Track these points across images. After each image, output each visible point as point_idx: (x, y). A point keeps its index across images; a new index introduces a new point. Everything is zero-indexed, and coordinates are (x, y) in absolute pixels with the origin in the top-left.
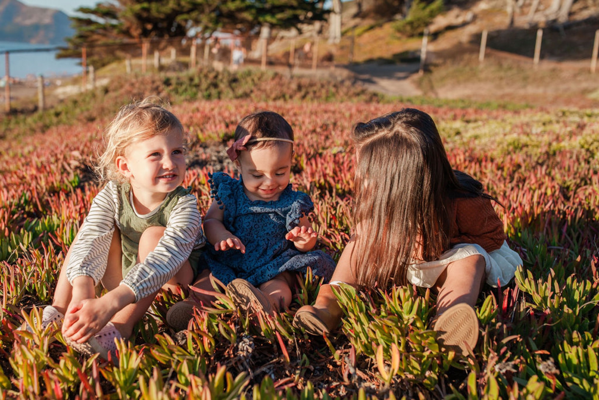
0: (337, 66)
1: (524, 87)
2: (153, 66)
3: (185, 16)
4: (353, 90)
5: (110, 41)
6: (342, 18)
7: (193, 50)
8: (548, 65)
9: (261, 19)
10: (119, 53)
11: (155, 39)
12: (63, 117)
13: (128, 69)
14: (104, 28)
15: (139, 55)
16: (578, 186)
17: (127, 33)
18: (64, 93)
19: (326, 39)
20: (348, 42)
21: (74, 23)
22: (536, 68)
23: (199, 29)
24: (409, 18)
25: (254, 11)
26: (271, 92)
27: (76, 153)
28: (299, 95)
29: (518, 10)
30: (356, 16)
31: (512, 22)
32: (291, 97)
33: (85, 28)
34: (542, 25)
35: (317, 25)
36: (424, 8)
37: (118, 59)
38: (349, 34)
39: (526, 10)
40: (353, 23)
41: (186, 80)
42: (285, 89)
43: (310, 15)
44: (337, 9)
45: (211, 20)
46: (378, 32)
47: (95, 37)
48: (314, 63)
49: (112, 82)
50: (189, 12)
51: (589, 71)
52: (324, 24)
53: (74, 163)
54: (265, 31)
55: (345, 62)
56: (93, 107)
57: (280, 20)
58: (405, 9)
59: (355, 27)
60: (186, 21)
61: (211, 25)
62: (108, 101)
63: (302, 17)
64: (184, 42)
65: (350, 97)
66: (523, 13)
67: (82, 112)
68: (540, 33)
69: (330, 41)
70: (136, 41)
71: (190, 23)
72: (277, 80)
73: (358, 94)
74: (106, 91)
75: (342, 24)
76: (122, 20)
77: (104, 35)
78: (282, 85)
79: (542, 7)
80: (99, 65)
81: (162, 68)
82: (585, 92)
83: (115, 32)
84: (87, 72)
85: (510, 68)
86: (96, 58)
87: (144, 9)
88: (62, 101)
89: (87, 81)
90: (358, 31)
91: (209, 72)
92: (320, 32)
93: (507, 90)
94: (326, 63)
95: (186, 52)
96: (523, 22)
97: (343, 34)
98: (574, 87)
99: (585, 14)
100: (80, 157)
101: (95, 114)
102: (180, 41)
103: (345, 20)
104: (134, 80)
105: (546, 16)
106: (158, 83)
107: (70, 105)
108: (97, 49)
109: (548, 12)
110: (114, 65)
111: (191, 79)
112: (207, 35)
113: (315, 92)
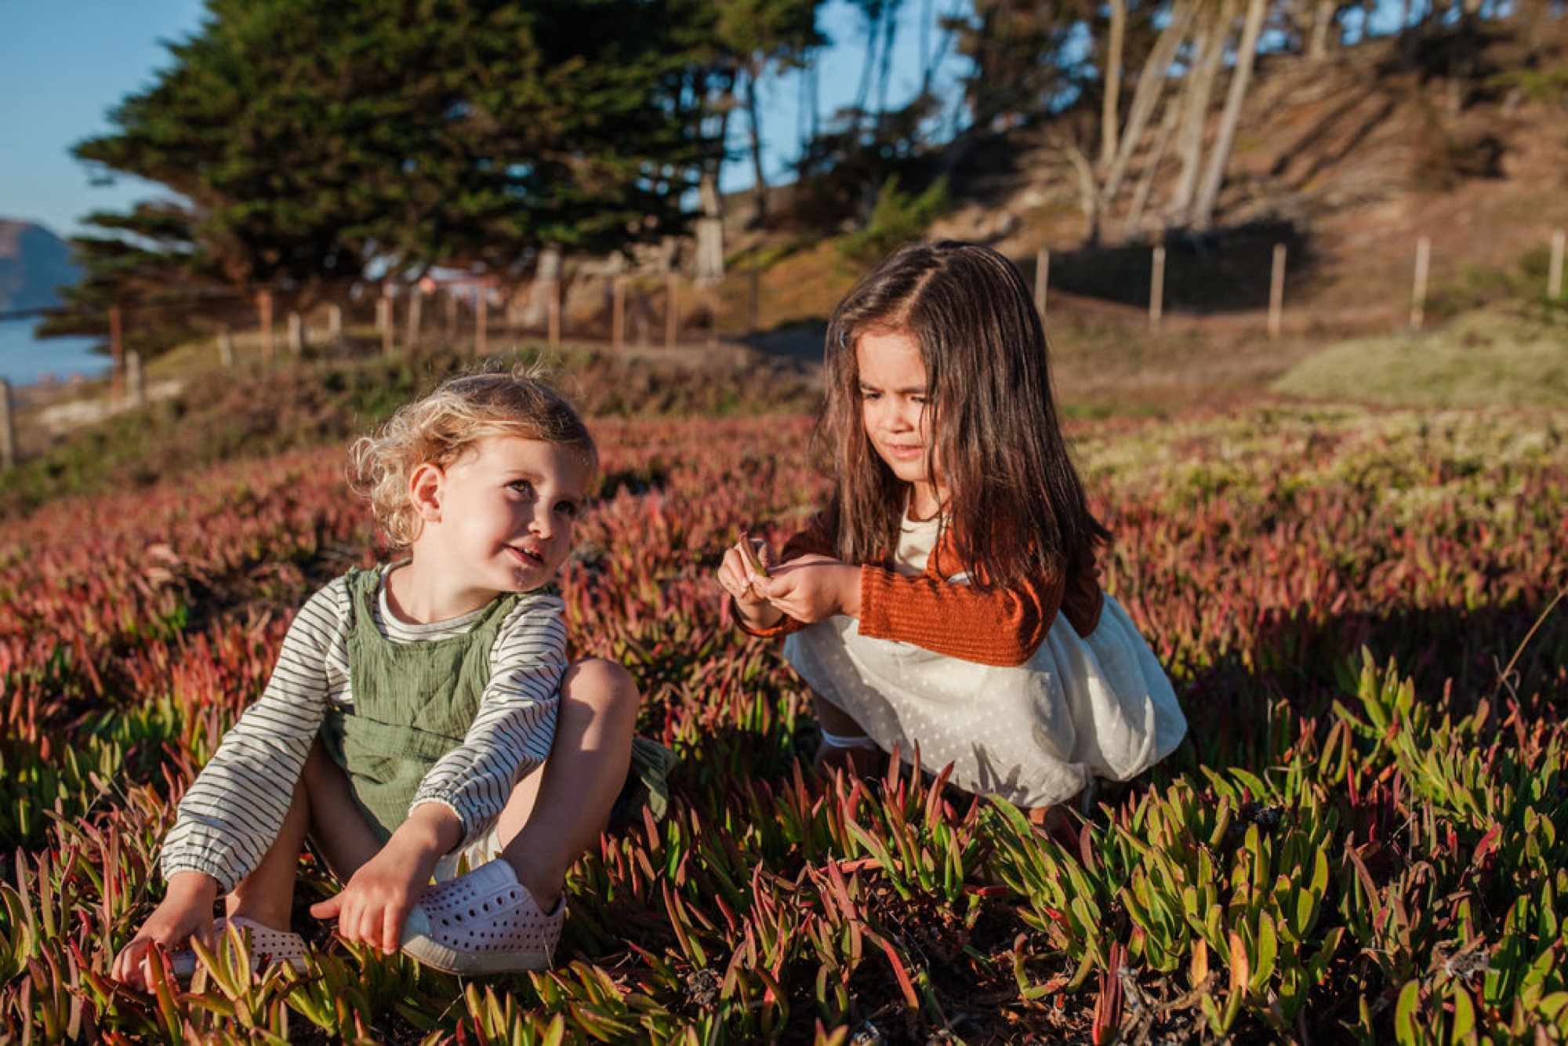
0: (724, 339)
1: (1135, 371)
2: (286, 349)
3: (360, 230)
4: (778, 388)
5: (174, 292)
6: (723, 230)
7: (383, 309)
8: (1181, 324)
9: (542, 234)
10: (198, 322)
11: (287, 284)
12: (73, 478)
13: (226, 358)
14: (157, 261)
15: (254, 324)
16: (1370, 565)
17: (215, 271)
18: (65, 421)
19: (692, 277)
20: (742, 284)
21: (78, 251)
22: (1155, 329)
23: (394, 259)
24: (875, 227)
25: (523, 216)
26: (589, 398)
27: (162, 551)
28: (654, 403)
29: (1105, 208)
30: (753, 225)
31: (1096, 232)
32: (637, 408)
33: (108, 263)
34: (1157, 237)
35: (669, 245)
36: (905, 206)
37: (198, 336)
38: (746, 264)
39: (1122, 206)
40: (748, 240)
41: (380, 377)
42: (620, 390)
43: (652, 222)
44: (712, 207)
45: (422, 239)
46: (807, 261)
47: (135, 284)
48: (671, 329)
49: (194, 387)
50: (368, 220)
51: (1264, 333)
52: (687, 243)
53: (159, 575)
54: (549, 262)
55: (741, 330)
56: (150, 449)
57: (588, 235)
58: (863, 208)
59: (754, 250)
60: (362, 240)
61: (423, 250)
62: (188, 436)
63: (633, 227)
64: (357, 292)
65: (772, 404)
66: (1117, 214)
67: (121, 463)
68: (1159, 256)
69: (701, 283)
70: (239, 290)
71: (370, 247)
72: (598, 371)
73: (789, 397)
74: (180, 408)
75: (725, 245)
76: (204, 243)
77: (158, 280)
78: (612, 382)
79: (1155, 200)
80: (153, 350)
81: (309, 353)
82: (1263, 378)
83: (186, 271)
84: (123, 369)
85: (1102, 332)
86: (139, 334)
87: (257, 216)
88: (60, 440)
89: (124, 390)
90: (764, 257)
91: (437, 356)
92: (676, 262)
93: (1101, 380)
94: (696, 333)
95: (364, 313)
96: (1118, 231)
97: (729, 266)
98: (1238, 368)
99: (1245, 214)
100: (174, 560)
101: (155, 466)
102: (349, 289)
103: (731, 235)
104: (250, 381)
105: (1166, 218)
106: (313, 386)
107: (88, 447)
108: (142, 313)
109: (1169, 209)
110: (186, 351)
111: (393, 374)
112: (413, 273)
113: (690, 395)
